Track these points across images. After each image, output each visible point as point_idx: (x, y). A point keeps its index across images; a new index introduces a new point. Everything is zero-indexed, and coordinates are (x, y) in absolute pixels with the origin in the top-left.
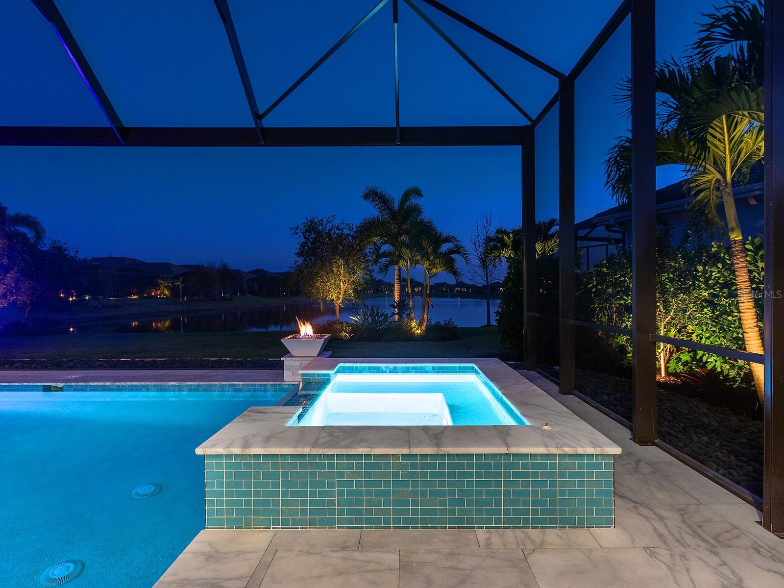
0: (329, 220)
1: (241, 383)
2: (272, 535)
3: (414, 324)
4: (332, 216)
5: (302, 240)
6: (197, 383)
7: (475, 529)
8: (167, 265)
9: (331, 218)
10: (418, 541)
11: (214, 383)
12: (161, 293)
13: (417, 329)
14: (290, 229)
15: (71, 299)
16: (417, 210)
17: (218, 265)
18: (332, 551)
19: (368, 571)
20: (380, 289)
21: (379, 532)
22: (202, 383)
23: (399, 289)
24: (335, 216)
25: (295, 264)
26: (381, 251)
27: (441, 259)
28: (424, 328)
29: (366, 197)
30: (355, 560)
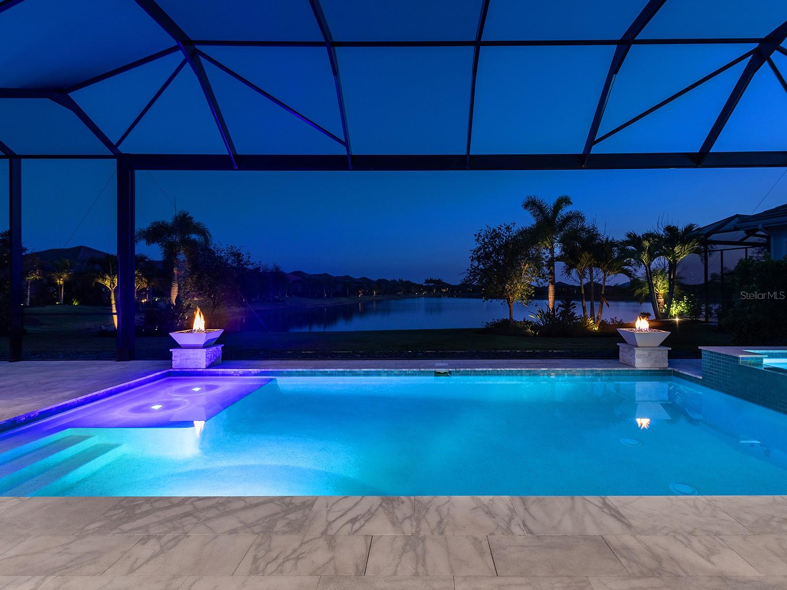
3: (591, 322)
29: (526, 206)
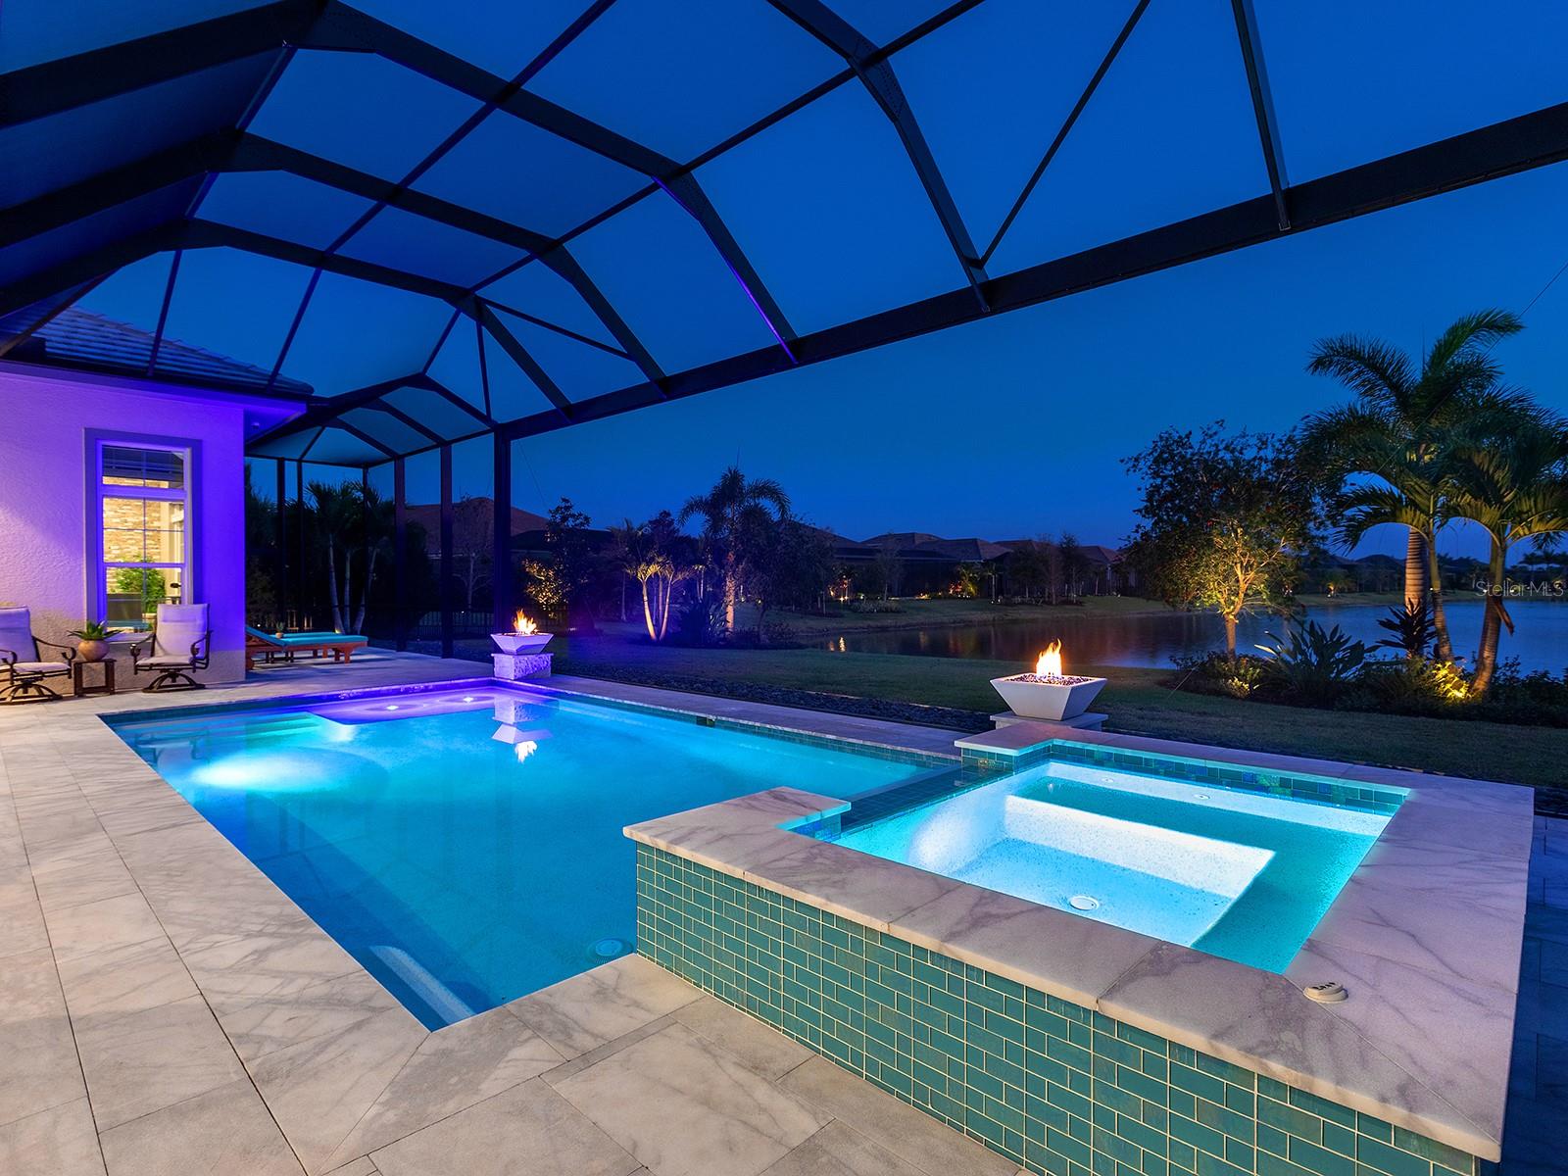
0: (1210, 432)
1: (924, 753)
2: (694, 998)
3: (1443, 672)
4: (1218, 423)
5: (1149, 482)
6: (861, 742)
7: (1024, 1168)
8: (974, 543)
9: (1215, 428)
10: (881, 1124)
11: (885, 746)
12: (963, 590)
13: (1458, 687)
14: (1122, 461)
15: (842, 599)
16: (1478, 372)
17: (1056, 539)
18: (735, 1063)
19: (745, 1123)
20: (1463, 581)
21: (835, 1072)
22: (868, 743)
23: (1420, 582)
24: (1223, 421)
25: (1137, 531)
26: (1346, 489)
27: (1540, 497)
28: (1481, 684)
29: (1321, 364)
30: (749, 1095)
